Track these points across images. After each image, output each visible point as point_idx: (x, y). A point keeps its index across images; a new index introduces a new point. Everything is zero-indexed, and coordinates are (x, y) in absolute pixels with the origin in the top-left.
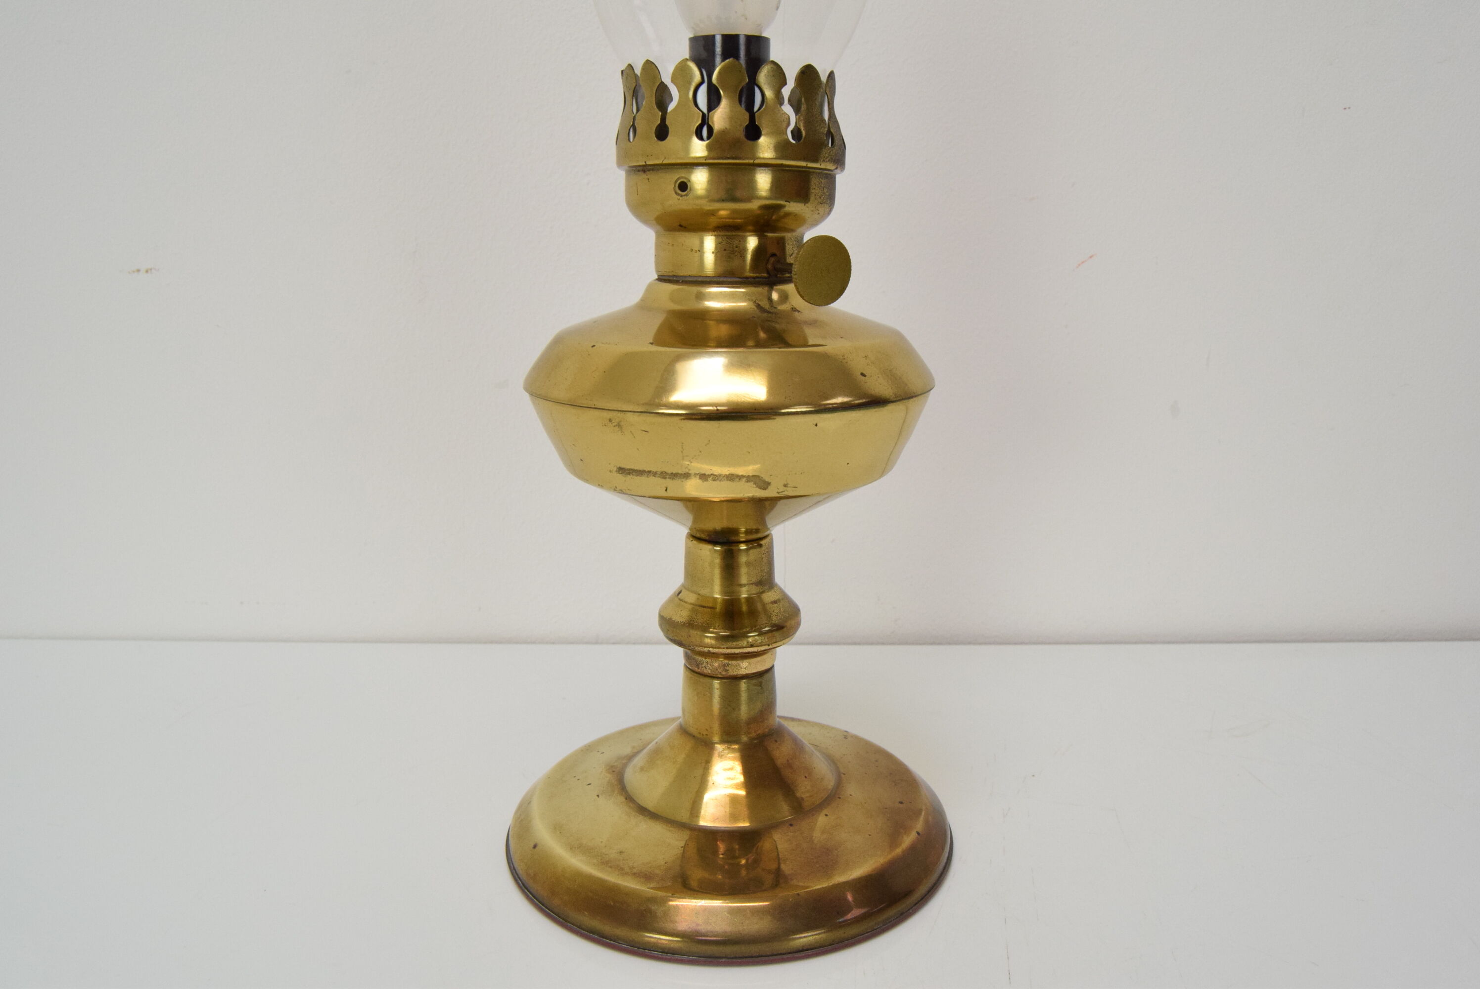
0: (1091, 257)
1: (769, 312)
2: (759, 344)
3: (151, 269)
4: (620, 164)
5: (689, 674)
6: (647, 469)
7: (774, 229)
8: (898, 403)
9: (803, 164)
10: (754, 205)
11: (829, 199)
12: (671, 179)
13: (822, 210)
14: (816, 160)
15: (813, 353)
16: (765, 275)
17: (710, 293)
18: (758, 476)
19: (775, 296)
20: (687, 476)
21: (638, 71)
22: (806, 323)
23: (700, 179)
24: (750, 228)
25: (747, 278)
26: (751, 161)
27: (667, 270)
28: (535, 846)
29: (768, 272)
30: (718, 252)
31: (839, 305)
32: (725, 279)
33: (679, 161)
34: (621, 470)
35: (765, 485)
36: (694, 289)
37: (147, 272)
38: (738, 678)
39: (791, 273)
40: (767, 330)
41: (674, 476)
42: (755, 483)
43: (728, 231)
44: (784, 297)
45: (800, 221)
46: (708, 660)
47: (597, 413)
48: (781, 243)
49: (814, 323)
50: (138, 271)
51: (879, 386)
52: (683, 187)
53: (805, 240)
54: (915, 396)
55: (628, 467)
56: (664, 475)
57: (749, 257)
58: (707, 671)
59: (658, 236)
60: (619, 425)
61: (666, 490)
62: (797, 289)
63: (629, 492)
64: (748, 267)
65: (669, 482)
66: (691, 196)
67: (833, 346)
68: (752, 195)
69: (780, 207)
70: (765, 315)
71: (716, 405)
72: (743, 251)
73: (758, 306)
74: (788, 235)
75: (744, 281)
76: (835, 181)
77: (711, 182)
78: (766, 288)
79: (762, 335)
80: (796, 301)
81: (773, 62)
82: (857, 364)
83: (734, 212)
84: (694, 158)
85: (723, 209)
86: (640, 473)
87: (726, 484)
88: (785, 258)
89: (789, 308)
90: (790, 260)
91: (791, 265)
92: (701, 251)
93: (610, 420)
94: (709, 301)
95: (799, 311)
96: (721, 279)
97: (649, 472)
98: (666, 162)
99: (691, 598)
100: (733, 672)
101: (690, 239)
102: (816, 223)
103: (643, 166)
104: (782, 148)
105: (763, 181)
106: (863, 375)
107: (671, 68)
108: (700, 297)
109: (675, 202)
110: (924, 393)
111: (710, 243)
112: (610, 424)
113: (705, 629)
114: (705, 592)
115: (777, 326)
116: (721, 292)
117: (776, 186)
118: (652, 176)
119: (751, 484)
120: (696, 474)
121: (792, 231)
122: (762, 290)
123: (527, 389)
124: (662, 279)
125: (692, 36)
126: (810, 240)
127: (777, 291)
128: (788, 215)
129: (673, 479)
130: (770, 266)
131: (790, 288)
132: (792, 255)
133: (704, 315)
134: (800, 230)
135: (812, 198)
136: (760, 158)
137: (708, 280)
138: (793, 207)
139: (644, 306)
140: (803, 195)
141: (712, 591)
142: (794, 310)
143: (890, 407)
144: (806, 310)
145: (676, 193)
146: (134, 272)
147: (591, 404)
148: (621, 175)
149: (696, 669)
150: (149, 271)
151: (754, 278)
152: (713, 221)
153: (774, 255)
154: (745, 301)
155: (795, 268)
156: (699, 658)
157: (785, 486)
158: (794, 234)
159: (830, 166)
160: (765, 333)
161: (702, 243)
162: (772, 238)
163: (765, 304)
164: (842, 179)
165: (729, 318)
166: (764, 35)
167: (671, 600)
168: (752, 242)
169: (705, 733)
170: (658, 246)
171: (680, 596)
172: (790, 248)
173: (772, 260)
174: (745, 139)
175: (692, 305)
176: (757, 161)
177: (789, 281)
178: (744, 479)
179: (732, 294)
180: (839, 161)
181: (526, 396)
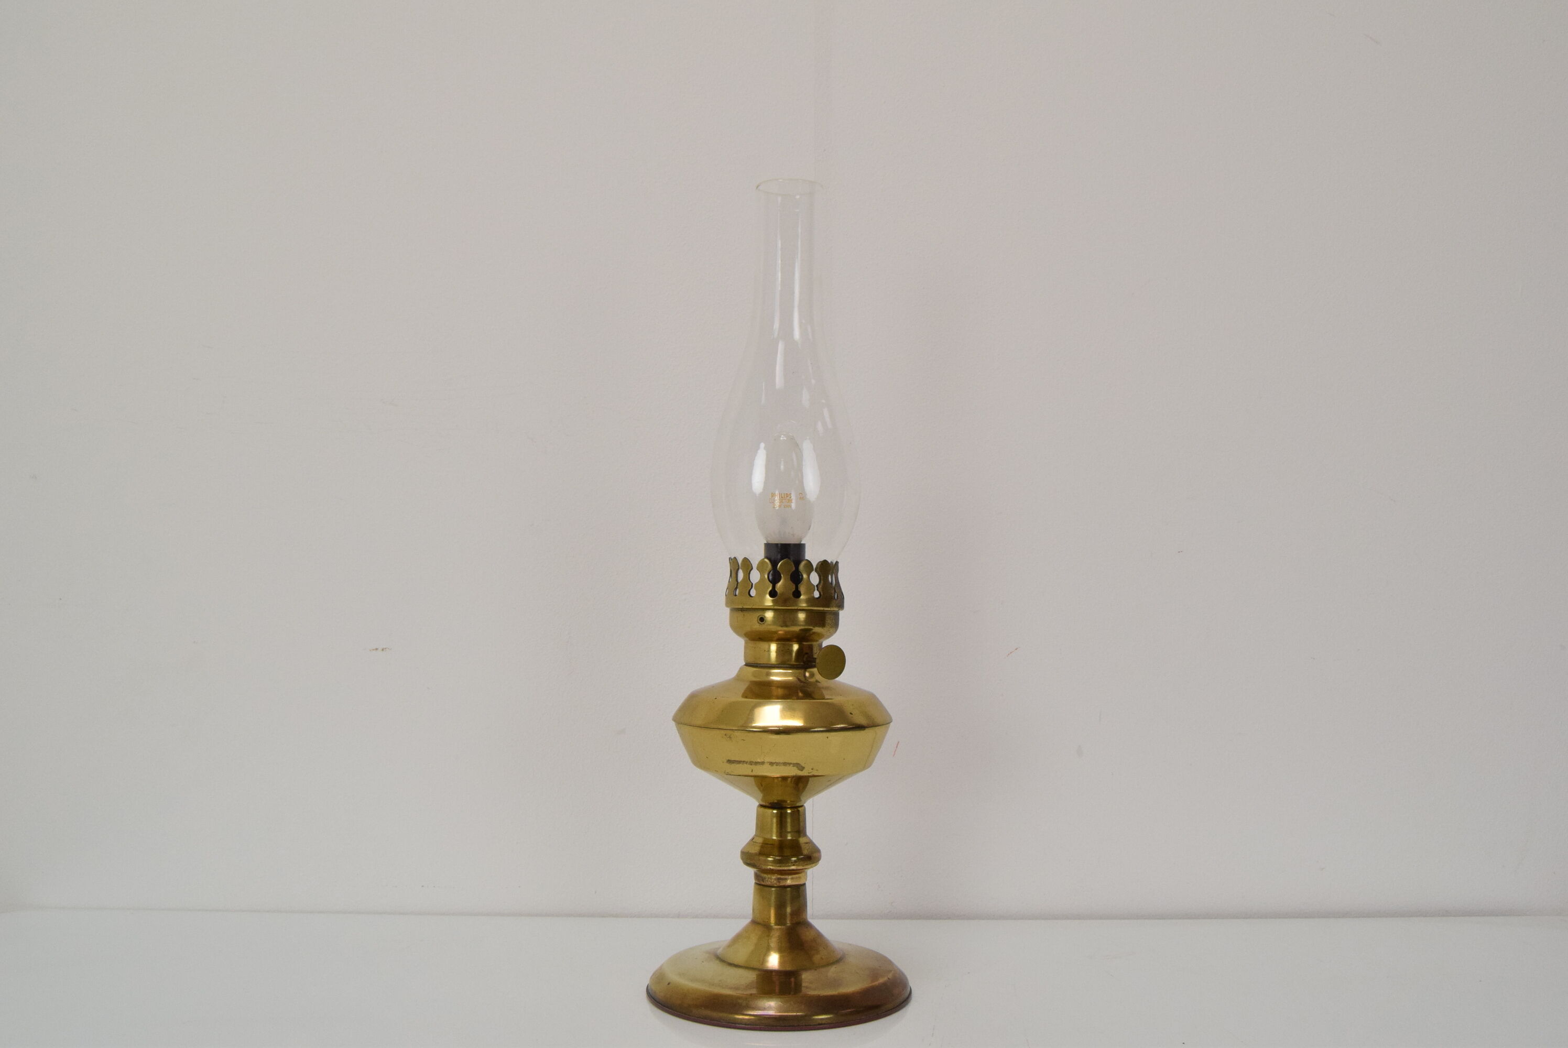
0: (1016, 649)
1: (804, 683)
2: (798, 698)
3: (386, 648)
4: (727, 605)
5: (758, 887)
6: (743, 760)
7: (808, 641)
8: (869, 728)
9: (822, 609)
10: (796, 629)
11: (836, 625)
12: (757, 615)
13: (831, 630)
14: (828, 607)
15: (828, 703)
16: (802, 663)
17: (774, 672)
18: (799, 764)
19: (807, 674)
20: (763, 763)
21: (740, 561)
22: (823, 688)
23: (769, 615)
24: (795, 640)
25: (794, 665)
26: (796, 608)
27: (751, 660)
28: (669, 984)
29: (804, 662)
30: (778, 651)
31: (840, 679)
32: (782, 666)
33: (760, 607)
34: (729, 761)
35: (802, 769)
36: (765, 670)
37: (383, 650)
38: (786, 887)
39: (815, 662)
40: (803, 692)
41: (756, 763)
42: (797, 767)
43: (784, 641)
44: (812, 675)
45: (821, 636)
46: (769, 876)
47: (718, 731)
48: (811, 647)
49: (827, 688)
50: (377, 649)
51: (861, 720)
52: (762, 619)
53: (823, 646)
54: (879, 726)
55: (733, 759)
56: (751, 763)
57: (794, 654)
58: (769, 883)
59: (746, 643)
60: (730, 737)
61: (752, 771)
62: (818, 671)
63: (733, 774)
64: (793, 660)
65: (753, 767)
66: (766, 624)
67: (837, 700)
68: (795, 622)
69: (810, 630)
70: (802, 684)
71: (779, 727)
72: (791, 651)
73: (799, 679)
74: (814, 643)
75: (791, 667)
76: (838, 615)
77: (774, 617)
78: (803, 670)
79: (800, 694)
80: (818, 677)
81: (807, 560)
82: (849, 708)
83: (786, 632)
84: (767, 606)
85: (781, 631)
86: (739, 762)
87: (783, 767)
88: (813, 656)
89: (815, 681)
90: (815, 656)
91: (816, 658)
92: (769, 651)
93: (725, 735)
94: (772, 676)
95: (819, 682)
96: (780, 666)
97: (744, 761)
98: (754, 607)
99: (760, 840)
100: (782, 884)
101: (764, 645)
102: (829, 637)
103: (741, 608)
104: (811, 601)
105: (802, 616)
106: (851, 713)
107: (757, 562)
108: (769, 674)
109: (757, 626)
110: (885, 724)
111: (773, 647)
112: (725, 737)
113: (768, 856)
114: (768, 836)
115: (808, 689)
116: (780, 672)
117: (809, 620)
118: (746, 614)
119: (795, 768)
120: (768, 762)
121: (817, 641)
122: (801, 671)
123: (674, 719)
124: (747, 665)
125: (766, 542)
126: (827, 646)
127: (808, 672)
128: (814, 633)
129: (756, 765)
130: (805, 659)
131: (815, 670)
132: (816, 653)
133: (770, 684)
134: (821, 641)
135: (827, 625)
136: (800, 606)
137: (773, 666)
138: (817, 630)
139: (738, 678)
140: (822, 624)
141: (772, 836)
142: (817, 681)
143: (867, 730)
144: (824, 682)
145: (758, 623)
146: (373, 650)
147: (715, 726)
148: (728, 610)
149: (762, 883)
150: (384, 650)
151: (796, 665)
152: (776, 637)
153: (807, 654)
154: (792, 677)
155: (817, 661)
156: (765, 875)
157: (812, 769)
158: (818, 643)
159: (836, 609)
160: (802, 693)
161: (769, 646)
162: (806, 645)
163: (802, 678)
164: (842, 614)
165: (784, 685)
166: (802, 543)
167: (748, 844)
168: (796, 647)
169: (767, 921)
170: (746, 648)
171: (754, 840)
172: (815, 650)
173: (806, 656)
174: (793, 597)
175: (763, 678)
176: (799, 608)
177: (814, 667)
178: (792, 765)
179: (785, 673)
180: (841, 606)
181: (673, 723)
